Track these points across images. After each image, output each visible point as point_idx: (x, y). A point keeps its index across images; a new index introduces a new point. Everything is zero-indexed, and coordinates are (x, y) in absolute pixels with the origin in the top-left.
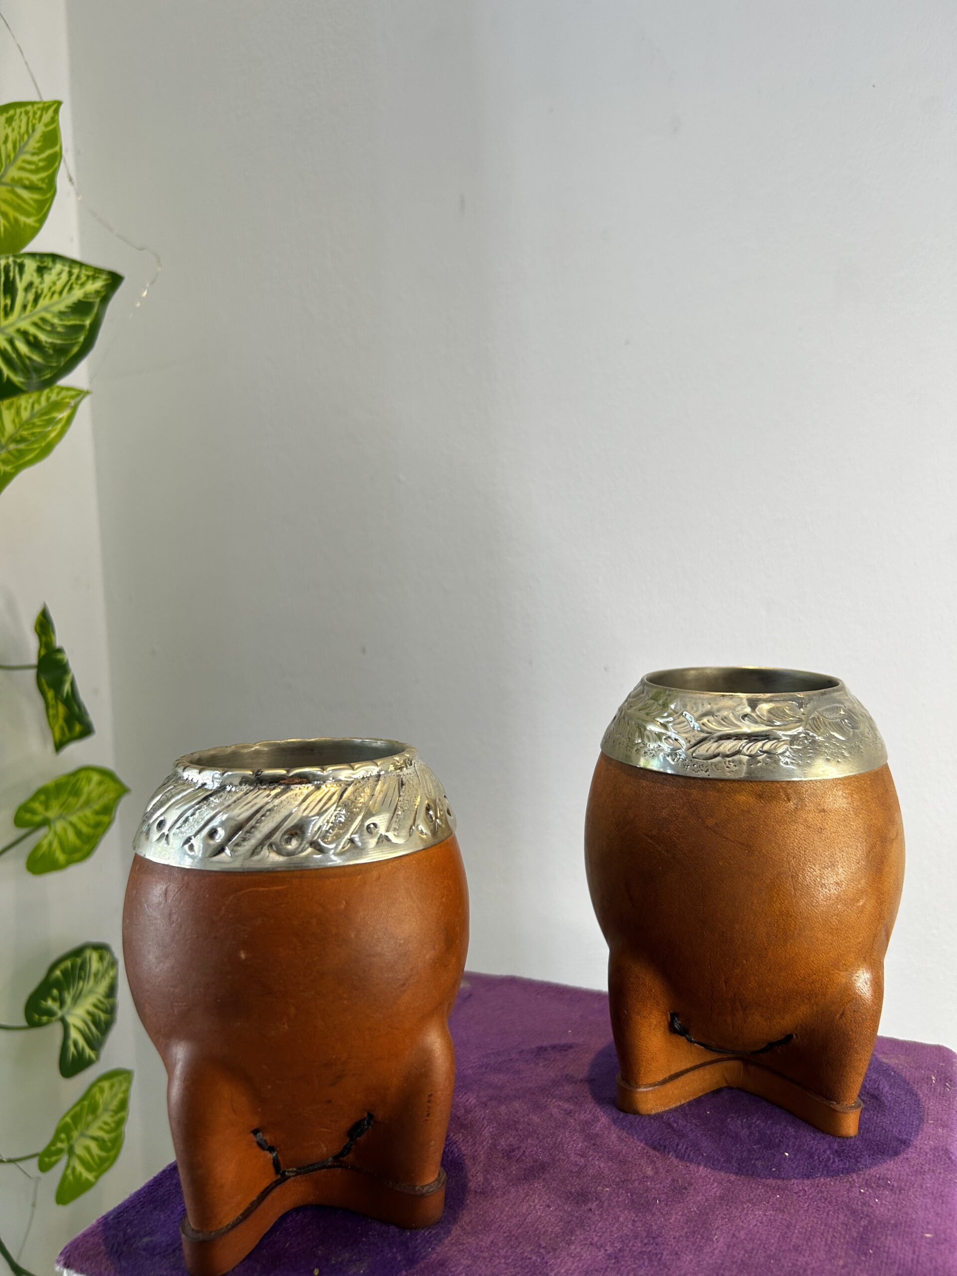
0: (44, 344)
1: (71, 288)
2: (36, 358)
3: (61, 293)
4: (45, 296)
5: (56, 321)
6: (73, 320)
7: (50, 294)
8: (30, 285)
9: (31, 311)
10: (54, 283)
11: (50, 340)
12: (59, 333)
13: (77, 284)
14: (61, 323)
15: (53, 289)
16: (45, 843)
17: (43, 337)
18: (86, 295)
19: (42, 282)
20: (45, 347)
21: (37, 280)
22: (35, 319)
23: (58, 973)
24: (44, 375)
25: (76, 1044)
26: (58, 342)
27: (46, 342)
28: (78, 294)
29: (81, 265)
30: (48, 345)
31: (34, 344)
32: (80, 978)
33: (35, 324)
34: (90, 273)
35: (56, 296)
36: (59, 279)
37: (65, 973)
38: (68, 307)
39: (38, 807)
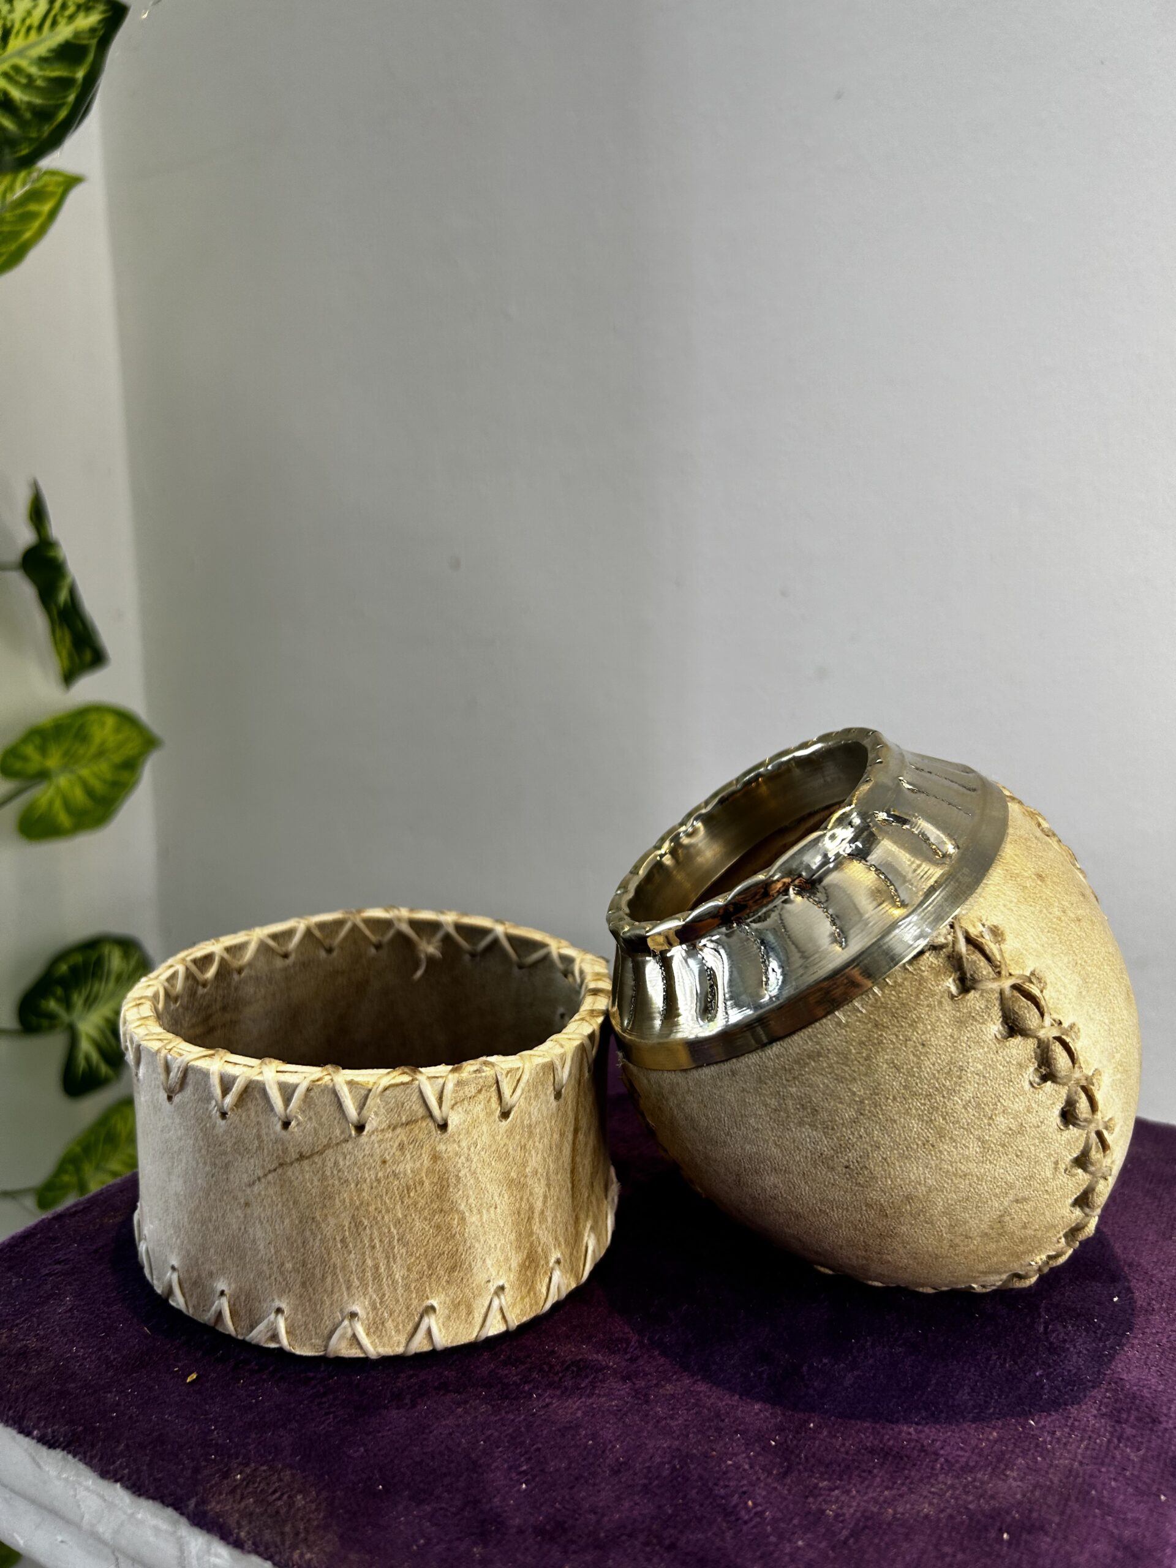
0: (19, 105)
1: (53, 25)
2: (8, 123)
3: (41, 27)
4: (17, 33)
5: (33, 70)
6: (58, 69)
7: (23, 30)
10: (28, 14)
11: (26, 98)
12: (38, 88)
13: (62, 16)
14: (41, 73)
15: (28, 22)
16: (44, 803)
17: (17, 95)
18: (77, 35)
19: (11, 10)
23: (63, 968)
24: (21, 151)
25: (86, 1057)
26: (38, 101)
27: (21, 101)
28: (65, 32)
31: (4, 104)
32: (94, 976)
37: (74, 970)
38: (51, 51)
39: (32, 752)
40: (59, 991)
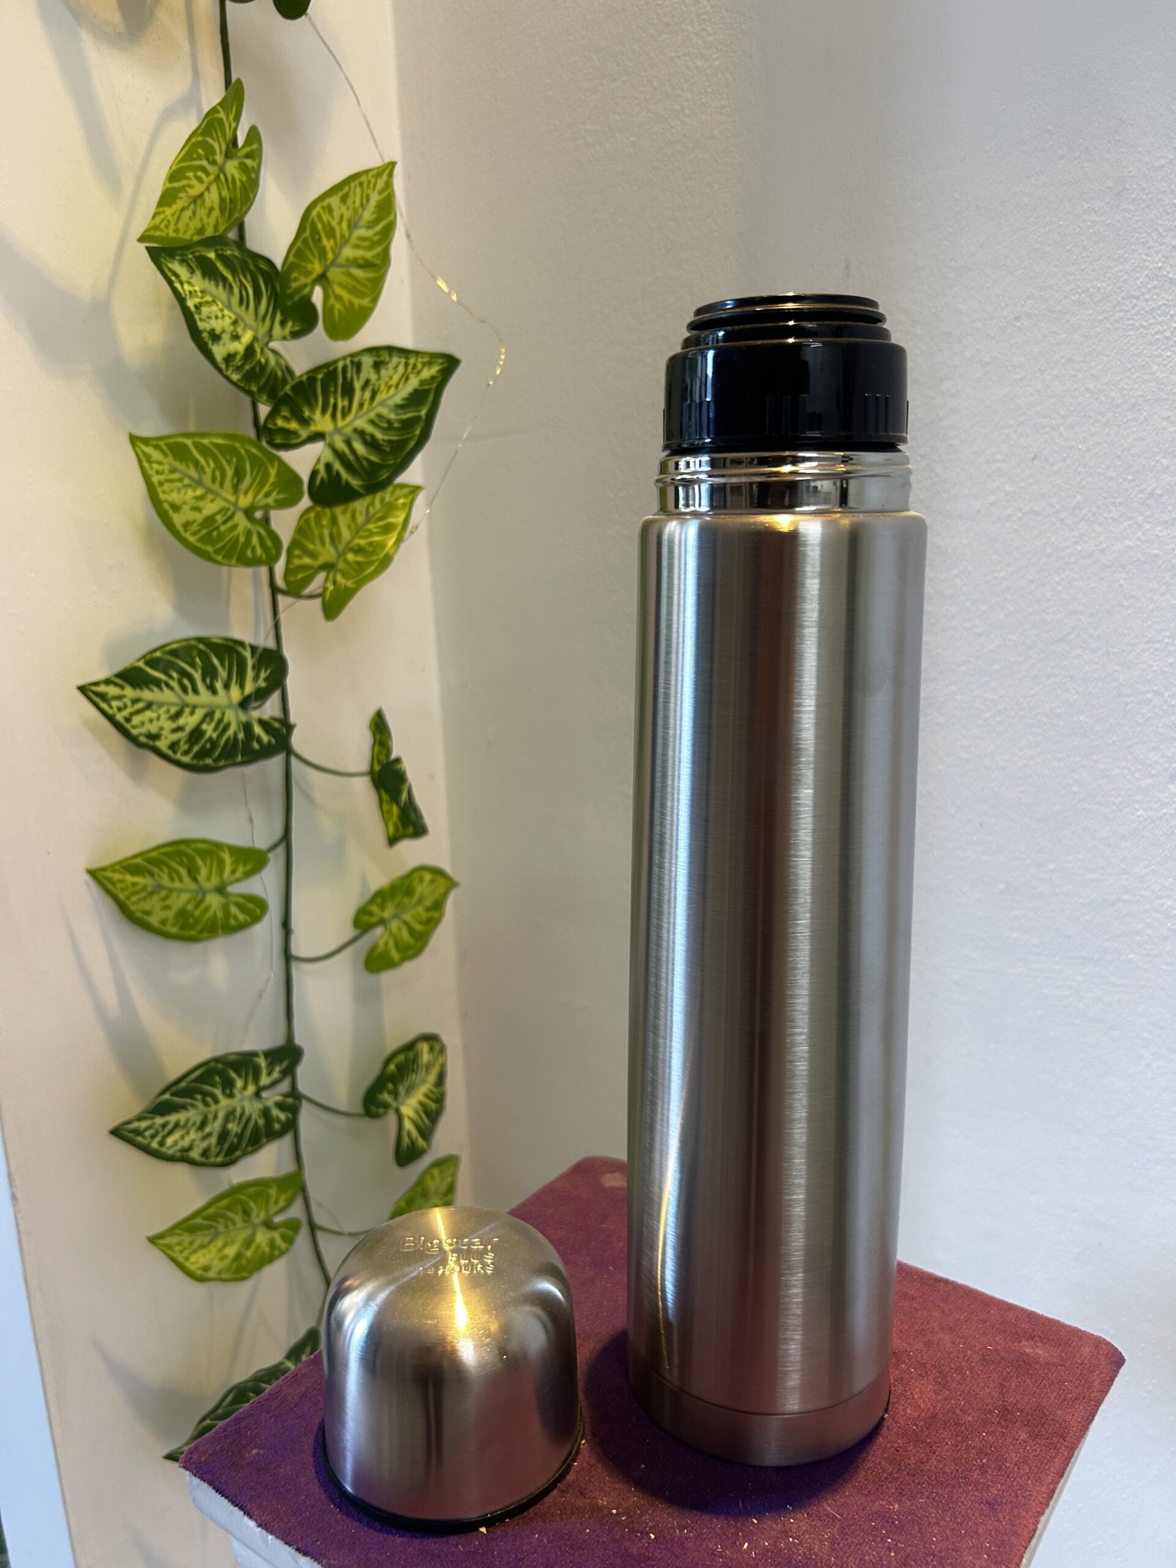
0: (381, 442)
1: (407, 379)
2: (374, 457)
3: (397, 386)
4: (383, 391)
5: (393, 416)
6: (409, 412)
7: (386, 388)
8: (367, 382)
9: (368, 409)
10: (391, 378)
11: (387, 438)
12: (396, 429)
13: (413, 373)
14: (397, 417)
15: (389, 384)
16: (382, 943)
17: (379, 435)
18: (422, 383)
19: (379, 379)
20: (383, 445)
21: (373, 376)
22: (372, 415)
23: (392, 1067)
24: (382, 475)
25: (409, 1134)
26: (395, 438)
27: (384, 440)
28: (413, 383)
29: (416, 353)
30: (385, 444)
31: (371, 443)
32: (413, 1070)
33: (372, 422)
34: (426, 360)
35: (392, 390)
36: (396, 372)
37: (399, 1067)
38: (403, 399)
39: (375, 909)
40: (390, 1086)
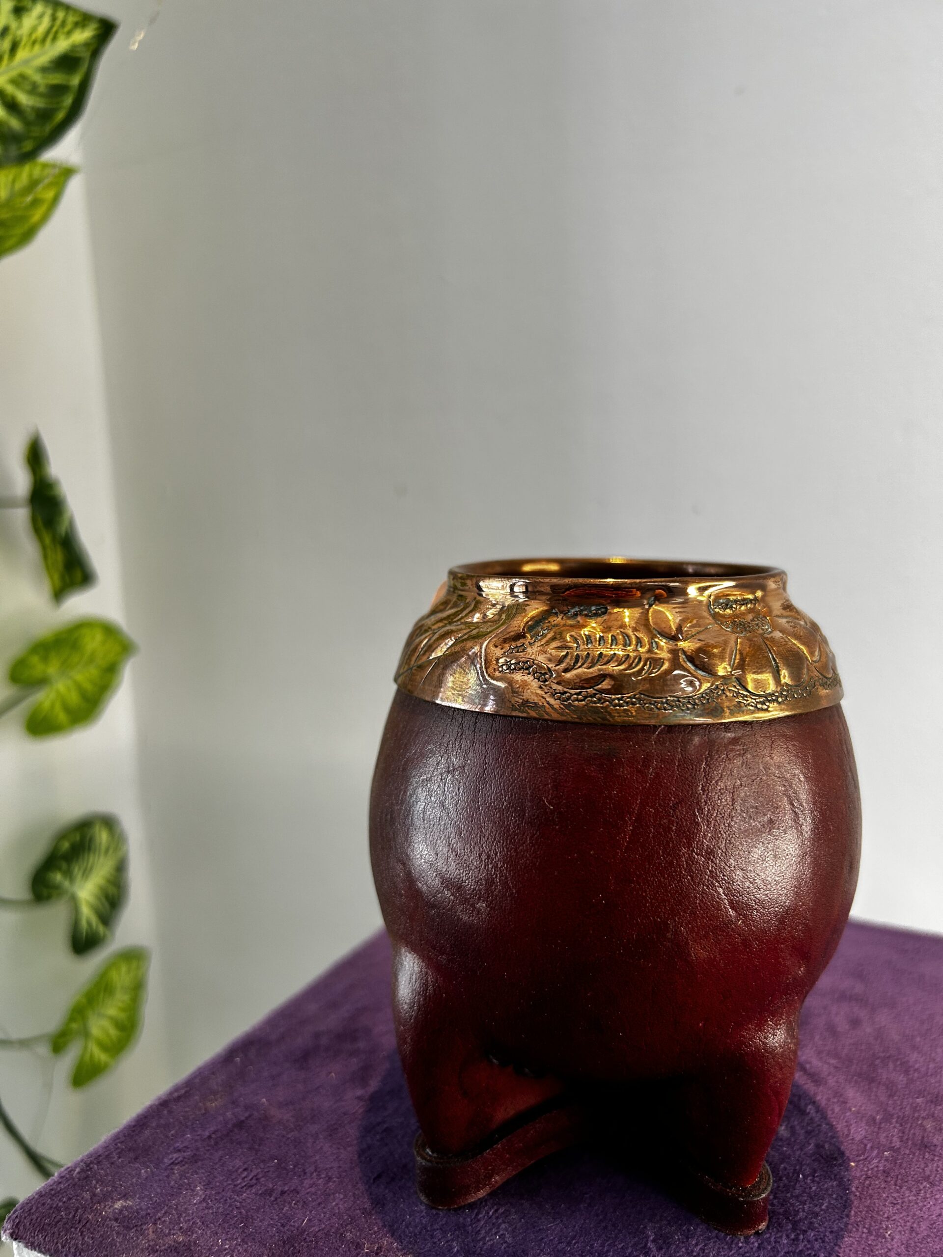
0: (23, 106)
1: (55, 39)
2: (15, 124)
3: (44, 40)
5: (38, 78)
9: (8, 65)
10: (34, 29)
11: (30, 103)
12: (41, 94)
14: (43, 81)
15: (34, 37)
16: (47, 705)
17: (23, 99)
18: (74, 48)
19: (20, 26)
20: (25, 111)
22: (14, 73)
23: (65, 845)
24: (25, 146)
26: (41, 105)
27: (27, 106)
28: (62, 45)
29: (68, 8)
30: (29, 110)
31: (12, 106)
32: (88, 851)
33: (13, 82)
34: (77, 19)
35: (37, 47)
36: (40, 23)
37: (73, 846)
38: (52, 60)
39: (35, 660)
40: (64, 865)
